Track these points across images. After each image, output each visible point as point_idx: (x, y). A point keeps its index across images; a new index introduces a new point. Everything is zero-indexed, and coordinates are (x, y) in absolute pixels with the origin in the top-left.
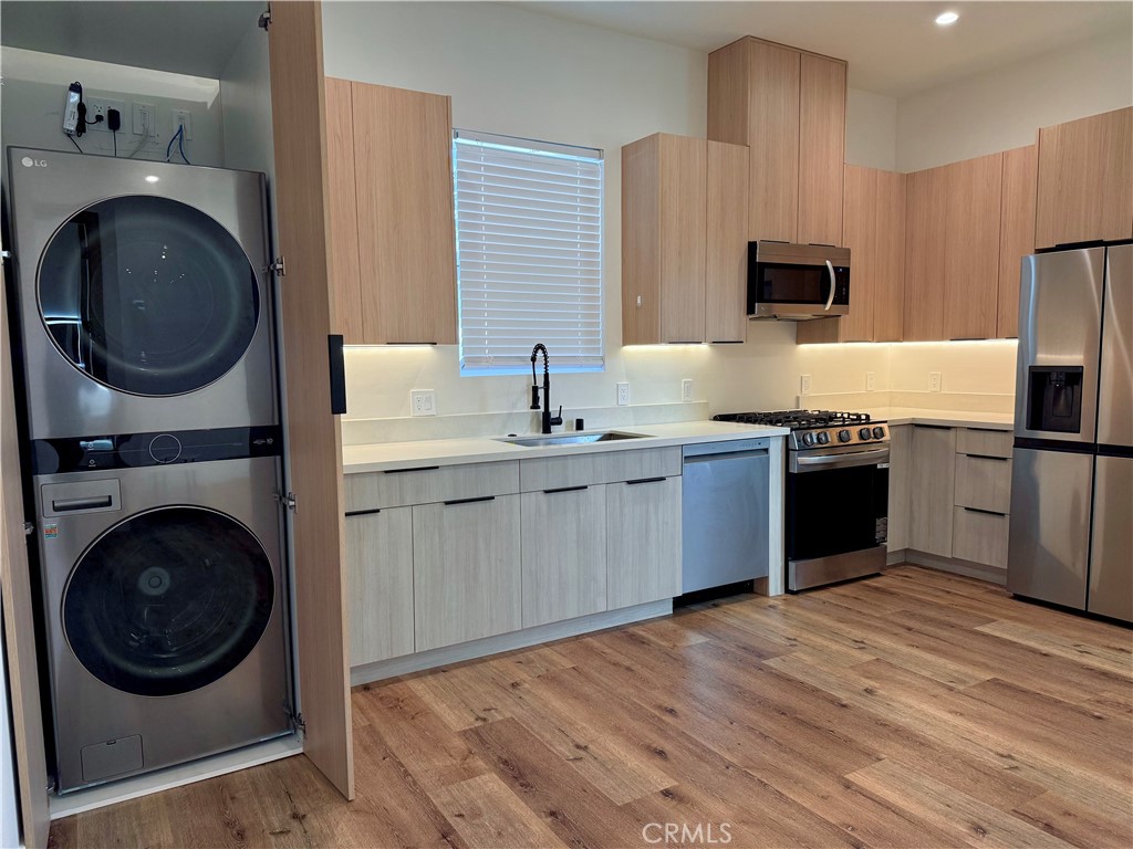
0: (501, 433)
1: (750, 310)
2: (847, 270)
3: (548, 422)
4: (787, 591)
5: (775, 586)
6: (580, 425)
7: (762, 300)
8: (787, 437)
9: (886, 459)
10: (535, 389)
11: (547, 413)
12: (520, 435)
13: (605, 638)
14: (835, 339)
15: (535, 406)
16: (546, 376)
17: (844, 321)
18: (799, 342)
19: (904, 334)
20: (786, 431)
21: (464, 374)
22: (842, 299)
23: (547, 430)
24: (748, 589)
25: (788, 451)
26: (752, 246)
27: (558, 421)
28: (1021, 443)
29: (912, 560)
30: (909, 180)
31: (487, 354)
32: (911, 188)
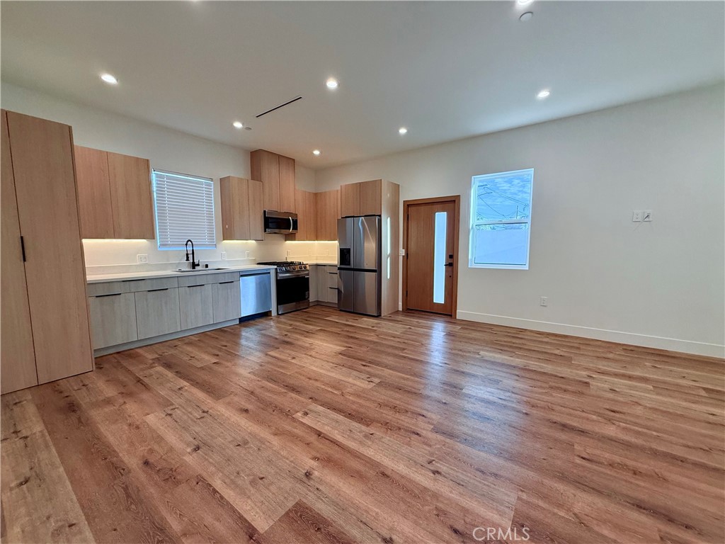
0: (176, 268)
1: (265, 231)
2: (297, 220)
3: (194, 265)
4: (278, 314)
5: (274, 313)
6: (207, 266)
7: (269, 228)
8: (276, 269)
9: (308, 274)
10: (187, 255)
11: (193, 262)
12: (183, 270)
13: (213, 332)
14: (295, 240)
15: (188, 259)
16: (193, 250)
17: (297, 235)
18: (286, 241)
19: (317, 239)
20: (276, 267)
21: (159, 249)
22: (295, 228)
23: (194, 268)
24: (266, 315)
25: (277, 273)
26: (265, 211)
27: (198, 265)
28: (339, 269)
29: (318, 304)
30: (316, 194)
31: (169, 243)
32: (317, 197)
